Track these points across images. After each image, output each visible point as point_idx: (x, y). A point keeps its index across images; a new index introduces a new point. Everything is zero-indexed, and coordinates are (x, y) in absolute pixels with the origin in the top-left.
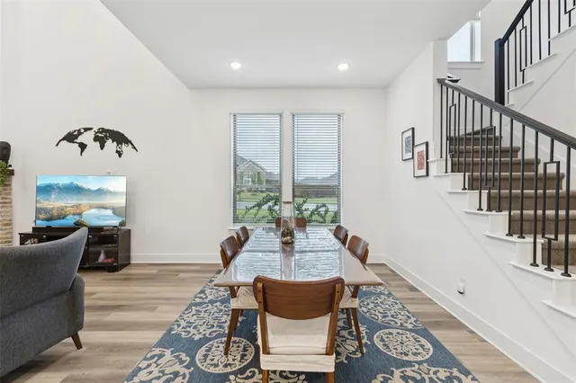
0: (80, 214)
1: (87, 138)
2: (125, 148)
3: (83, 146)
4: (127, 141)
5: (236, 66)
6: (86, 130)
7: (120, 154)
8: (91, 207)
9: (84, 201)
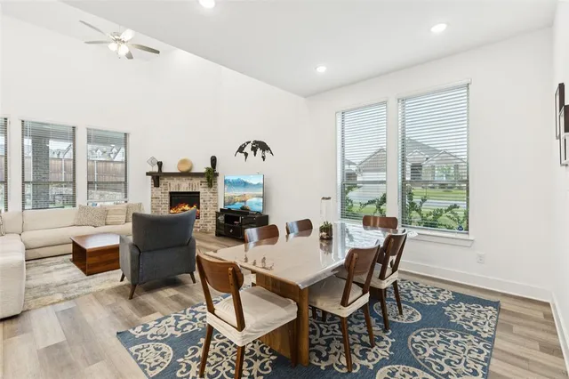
0: (245, 201)
1: (248, 149)
2: (267, 154)
3: (246, 154)
4: (268, 149)
5: (322, 69)
6: (248, 143)
7: (264, 158)
8: (253, 196)
9: (248, 192)
